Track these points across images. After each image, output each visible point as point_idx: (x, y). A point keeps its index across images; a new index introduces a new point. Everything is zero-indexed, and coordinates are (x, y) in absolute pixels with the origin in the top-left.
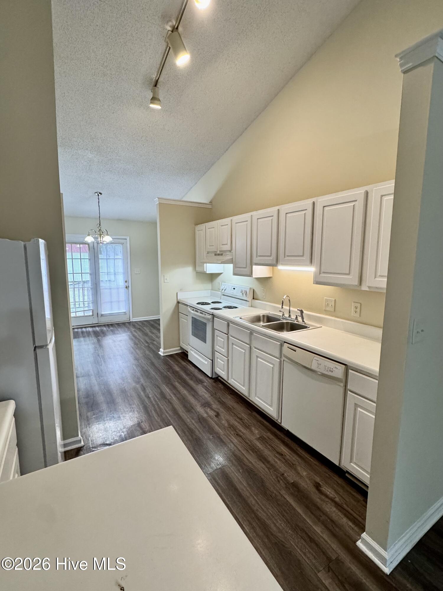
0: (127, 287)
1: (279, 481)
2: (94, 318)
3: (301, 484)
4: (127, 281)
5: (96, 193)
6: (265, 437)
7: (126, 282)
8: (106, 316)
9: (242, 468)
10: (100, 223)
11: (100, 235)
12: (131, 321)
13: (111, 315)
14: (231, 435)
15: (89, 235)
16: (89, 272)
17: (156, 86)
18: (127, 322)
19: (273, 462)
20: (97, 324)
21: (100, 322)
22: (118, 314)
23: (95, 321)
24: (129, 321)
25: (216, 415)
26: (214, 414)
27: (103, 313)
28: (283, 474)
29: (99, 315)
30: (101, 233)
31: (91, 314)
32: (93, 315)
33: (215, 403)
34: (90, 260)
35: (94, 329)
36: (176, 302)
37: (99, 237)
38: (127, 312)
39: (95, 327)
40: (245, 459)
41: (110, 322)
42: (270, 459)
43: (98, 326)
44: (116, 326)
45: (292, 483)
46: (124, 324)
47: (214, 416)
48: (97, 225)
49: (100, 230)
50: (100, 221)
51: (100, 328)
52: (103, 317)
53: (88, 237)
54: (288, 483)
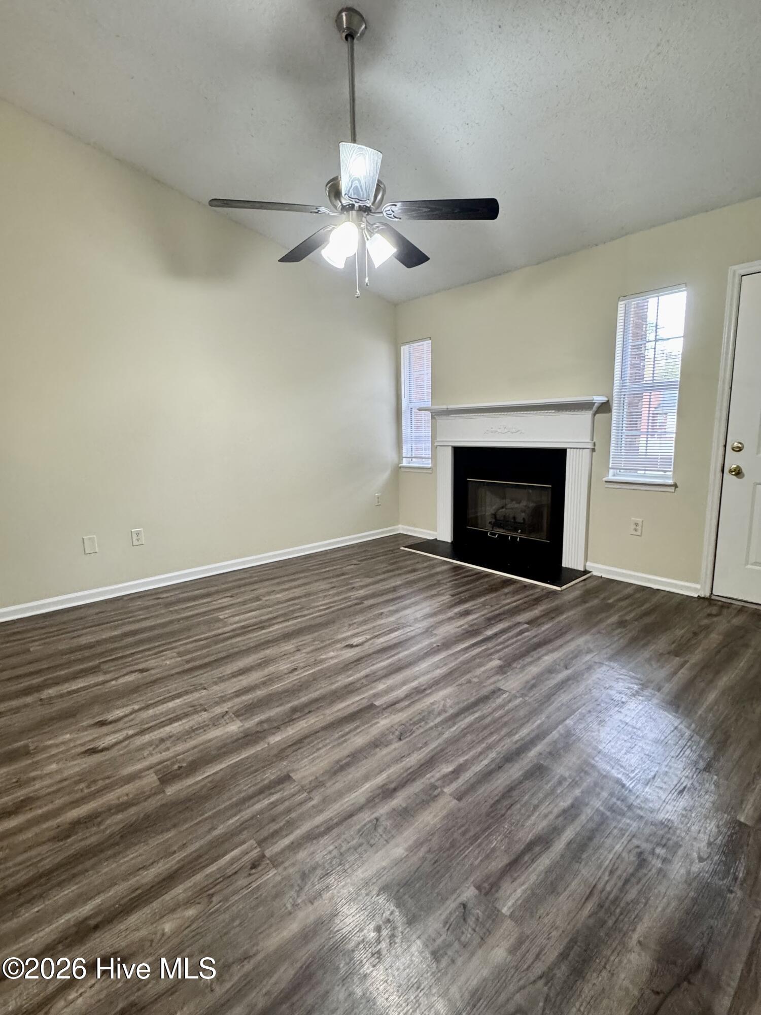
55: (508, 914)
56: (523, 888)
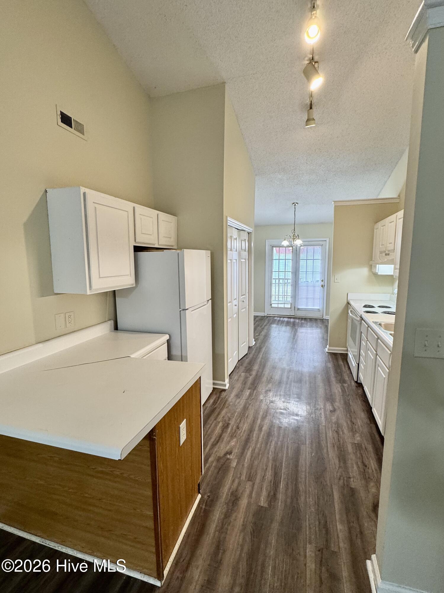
0: (322, 286)
1: (340, 479)
2: (291, 310)
3: (360, 493)
4: (324, 280)
5: (294, 203)
6: (363, 446)
7: (322, 281)
8: (301, 310)
9: (317, 453)
10: (295, 229)
11: (294, 239)
12: (324, 318)
13: (305, 310)
14: (330, 429)
15: (285, 240)
16: (291, 271)
17: (311, 108)
18: (319, 318)
19: (349, 465)
20: (294, 316)
21: (296, 315)
22: (313, 310)
23: (292, 313)
24: (322, 318)
25: (331, 410)
26: (331, 409)
27: (299, 307)
28: (350, 478)
29: (296, 309)
30: (295, 237)
31: (289, 306)
32: (291, 308)
33: (340, 401)
34: (292, 260)
35: (289, 320)
36: (346, 302)
37: (293, 241)
38: (321, 310)
39: (291, 318)
40: (325, 451)
41: (305, 316)
42: (349, 462)
43: (294, 318)
44: (308, 320)
45: (351, 488)
46: (316, 320)
47: (329, 411)
48: (292, 230)
49: (294, 235)
50: (294, 228)
51: (294, 320)
52: (299, 311)
53: (284, 241)
54: (347, 485)
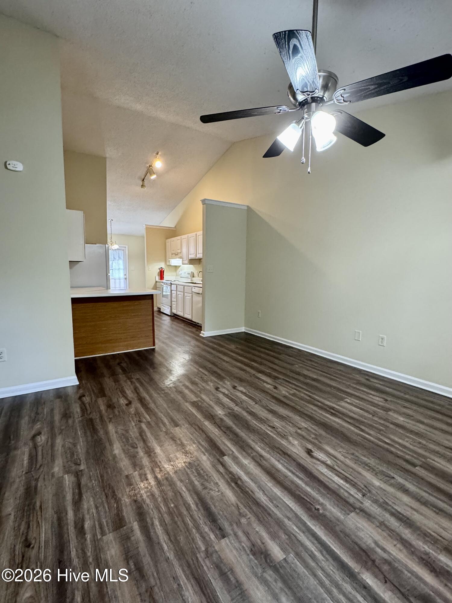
55: (64, 476)
56: (67, 485)
